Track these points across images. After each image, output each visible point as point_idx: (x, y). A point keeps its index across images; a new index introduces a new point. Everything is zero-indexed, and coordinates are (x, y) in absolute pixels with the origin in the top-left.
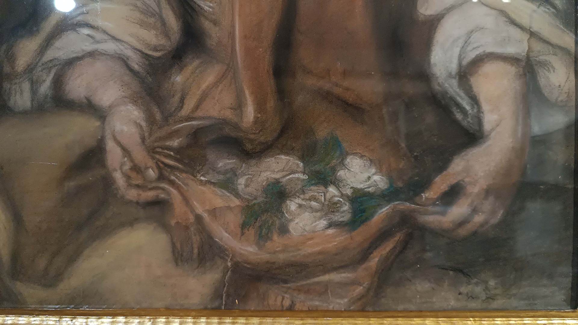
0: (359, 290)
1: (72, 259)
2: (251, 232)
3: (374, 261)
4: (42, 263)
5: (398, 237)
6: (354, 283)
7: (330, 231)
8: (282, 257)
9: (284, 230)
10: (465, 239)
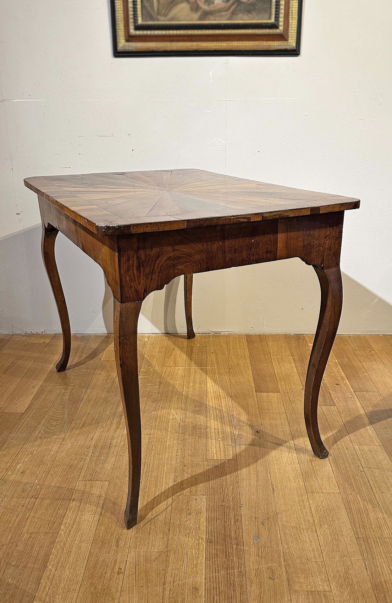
0: (228, 16)
1: (170, 11)
2: (206, 4)
3: (231, 10)
4: (163, 11)
5: (236, 4)
6: (227, 14)
7: (223, 3)
8: (213, 9)
9: (213, 3)
10: (249, 4)
